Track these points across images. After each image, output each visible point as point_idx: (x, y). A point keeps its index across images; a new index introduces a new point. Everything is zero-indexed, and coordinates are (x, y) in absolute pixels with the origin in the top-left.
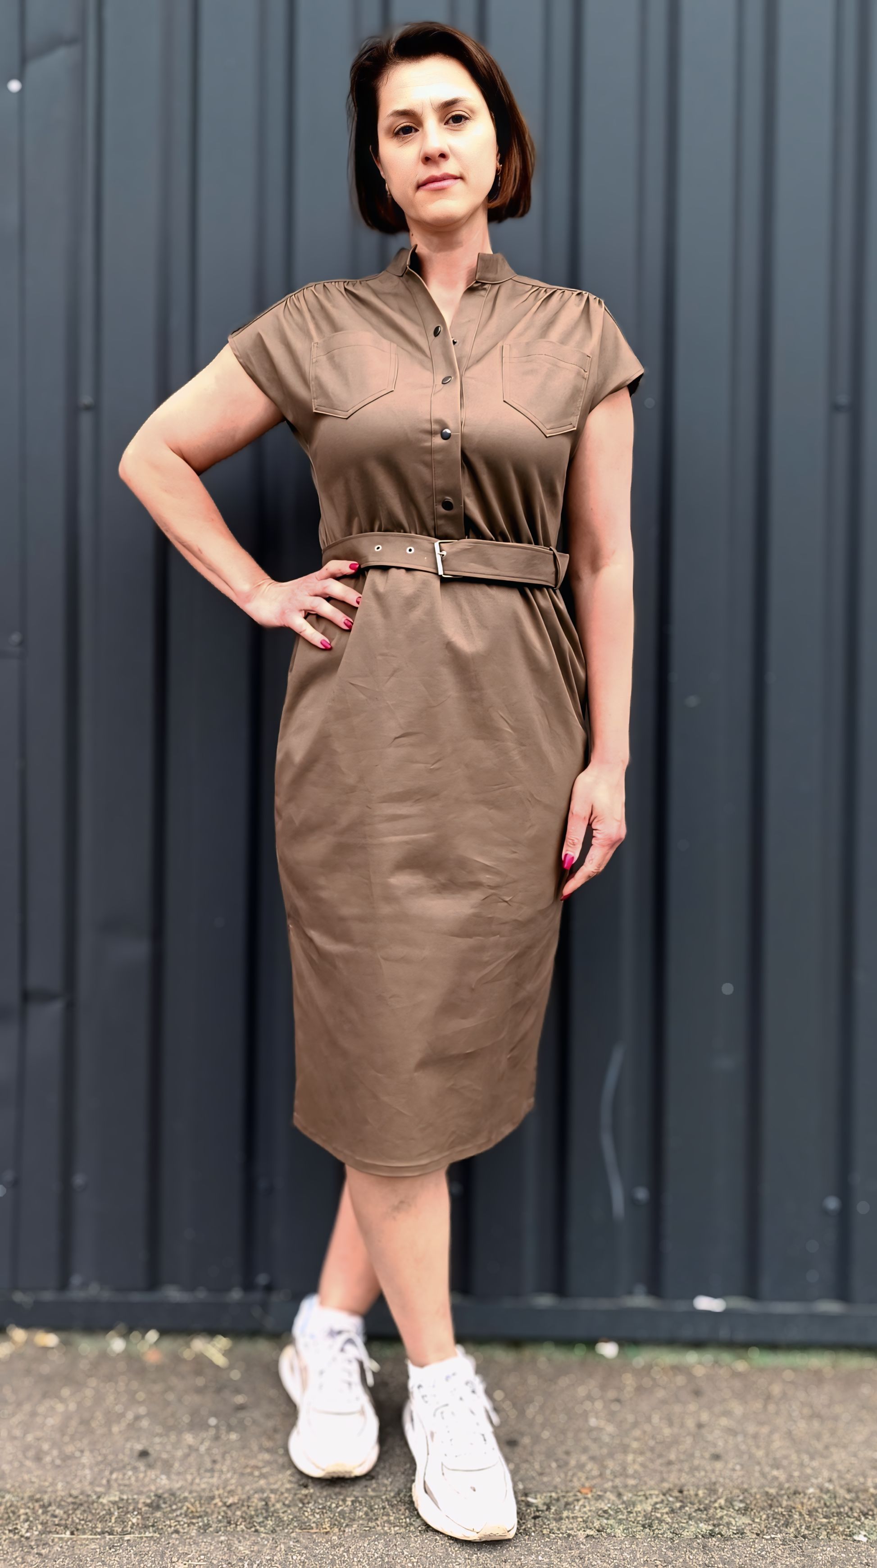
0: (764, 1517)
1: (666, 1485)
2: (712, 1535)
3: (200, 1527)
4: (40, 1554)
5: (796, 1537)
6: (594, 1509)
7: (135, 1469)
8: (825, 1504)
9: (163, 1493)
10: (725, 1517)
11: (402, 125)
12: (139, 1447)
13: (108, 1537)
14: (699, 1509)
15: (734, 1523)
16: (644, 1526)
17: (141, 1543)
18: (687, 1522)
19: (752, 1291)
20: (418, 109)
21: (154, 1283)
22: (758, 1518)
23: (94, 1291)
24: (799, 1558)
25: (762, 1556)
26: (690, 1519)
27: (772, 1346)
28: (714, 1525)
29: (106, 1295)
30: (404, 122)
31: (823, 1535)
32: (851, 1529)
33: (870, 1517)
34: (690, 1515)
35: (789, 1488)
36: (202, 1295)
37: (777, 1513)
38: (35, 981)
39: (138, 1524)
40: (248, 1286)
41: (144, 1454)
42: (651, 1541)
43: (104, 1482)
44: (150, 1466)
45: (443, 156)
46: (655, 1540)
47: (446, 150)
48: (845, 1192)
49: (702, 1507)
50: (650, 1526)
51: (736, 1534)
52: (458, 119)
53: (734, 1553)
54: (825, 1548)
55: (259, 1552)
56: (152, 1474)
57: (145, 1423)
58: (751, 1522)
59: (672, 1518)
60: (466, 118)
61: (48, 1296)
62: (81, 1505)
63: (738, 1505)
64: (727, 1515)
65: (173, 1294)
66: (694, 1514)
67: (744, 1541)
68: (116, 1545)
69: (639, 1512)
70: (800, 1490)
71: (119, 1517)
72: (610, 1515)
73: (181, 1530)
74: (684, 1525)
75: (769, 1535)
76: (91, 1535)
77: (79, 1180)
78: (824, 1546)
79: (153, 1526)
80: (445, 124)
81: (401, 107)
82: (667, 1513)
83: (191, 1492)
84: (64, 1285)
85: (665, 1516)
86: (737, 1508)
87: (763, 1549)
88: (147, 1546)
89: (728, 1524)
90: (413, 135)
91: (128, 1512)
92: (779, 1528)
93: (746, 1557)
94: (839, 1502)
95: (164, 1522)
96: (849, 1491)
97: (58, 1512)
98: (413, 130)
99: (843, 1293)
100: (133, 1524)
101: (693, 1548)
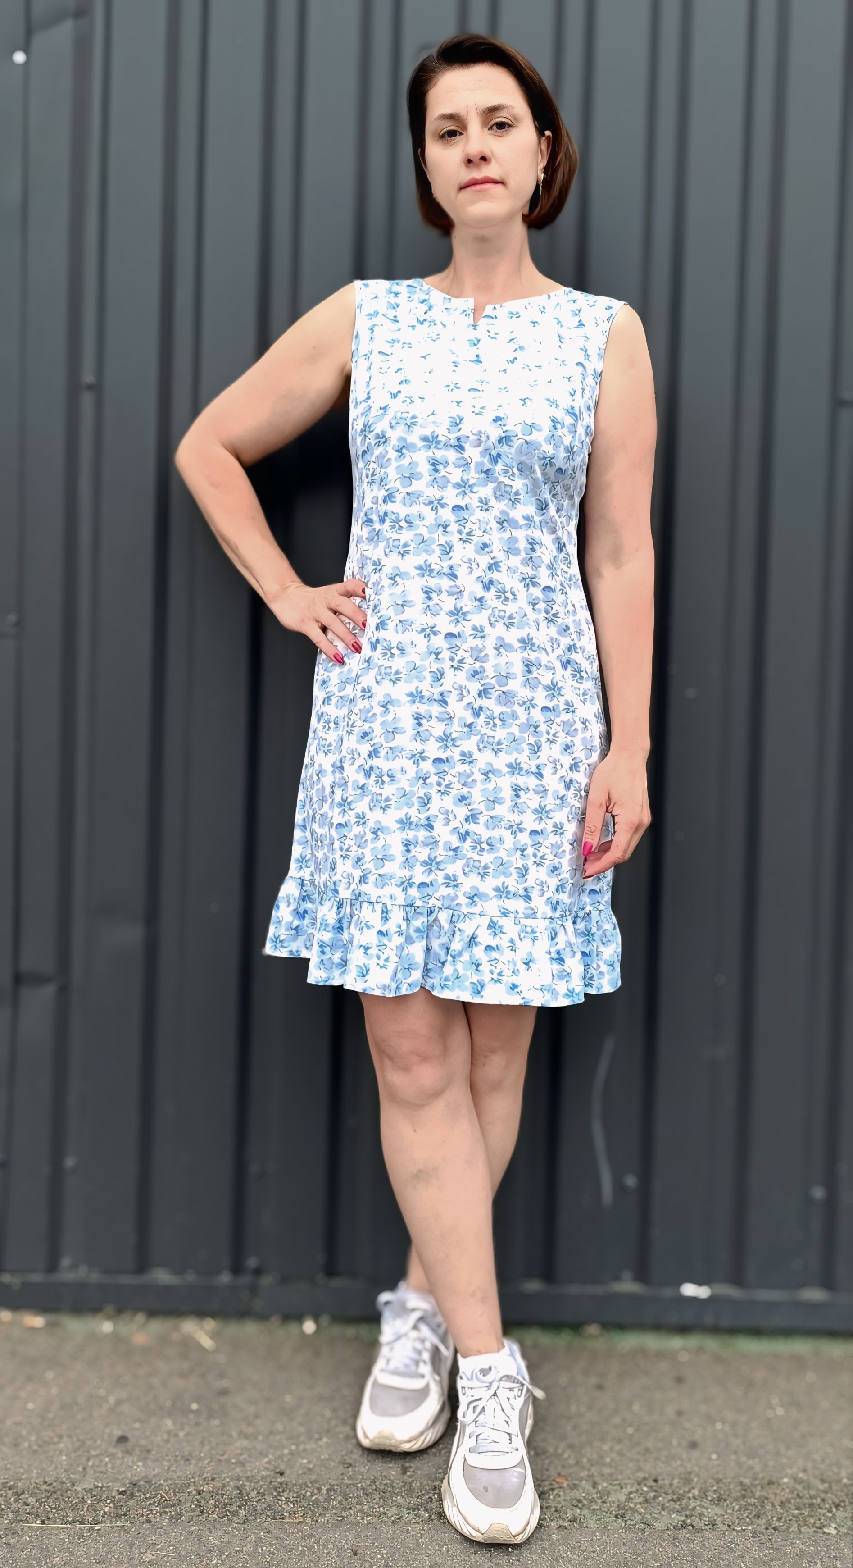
0: (737, 1507)
1: (641, 1475)
2: (684, 1526)
3: (172, 1516)
4: (8, 1544)
5: (767, 1529)
6: (568, 1498)
7: (112, 1456)
8: (798, 1495)
9: (139, 1481)
10: (698, 1508)
11: (447, 129)
12: (118, 1433)
13: (78, 1526)
14: (672, 1500)
15: (706, 1514)
16: (616, 1517)
17: (111, 1532)
18: (660, 1513)
19: (737, 1279)
20: (463, 113)
21: (142, 1265)
22: (730, 1509)
23: (82, 1273)
24: (767, 1552)
25: (732, 1549)
26: (663, 1509)
27: (756, 1332)
28: (686, 1516)
29: (95, 1277)
30: (450, 126)
31: (794, 1528)
32: (822, 1521)
33: (842, 1509)
34: (663, 1505)
35: (763, 1478)
36: (191, 1277)
37: (750, 1504)
38: (27, 964)
39: (110, 1513)
40: (237, 1269)
41: (123, 1439)
42: (622, 1532)
43: (80, 1469)
44: (128, 1452)
45: (484, 159)
46: (626, 1532)
47: (487, 153)
48: (831, 1182)
49: (675, 1497)
50: (623, 1516)
51: (707, 1525)
52: (501, 126)
53: (704, 1545)
54: (794, 1541)
55: (229, 1542)
56: (129, 1460)
57: (126, 1408)
58: (723, 1513)
59: (645, 1509)
60: (510, 126)
61: (36, 1278)
62: (55, 1492)
63: (711, 1495)
64: (699, 1505)
65: (162, 1276)
66: (667, 1505)
67: (714, 1533)
68: (85, 1534)
69: (613, 1502)
70: (774, 1479)
71: (92, 1505)
72: (584, 1505)
73: (153, 1520)
74: (656, 1516)
75: (741, 1526)
76: (62, 1524)
77: (70, 1162)
78: (793, 1538)
79: (125, 1515)
80: (489, 129)
81: (447, 111)
82: (640, 1503)
83: (165, 1481)
84: (53, 1266)
85: (639, 1506)
86: (710, 1498)
87: (732, 1542)
88: (117, 1536)
89: (701, 1515)
90: (458, 138)
91: (100, 1501)
92: (750, 1519)
93: (715, 1549)
94: (812, 1492)
95: (137, 1511)
96: (823, 1481)
97: (32, 1500)
98: (458, 134)
99: (828, 1282)
100: (105, 1513)
101: (664, 1541)
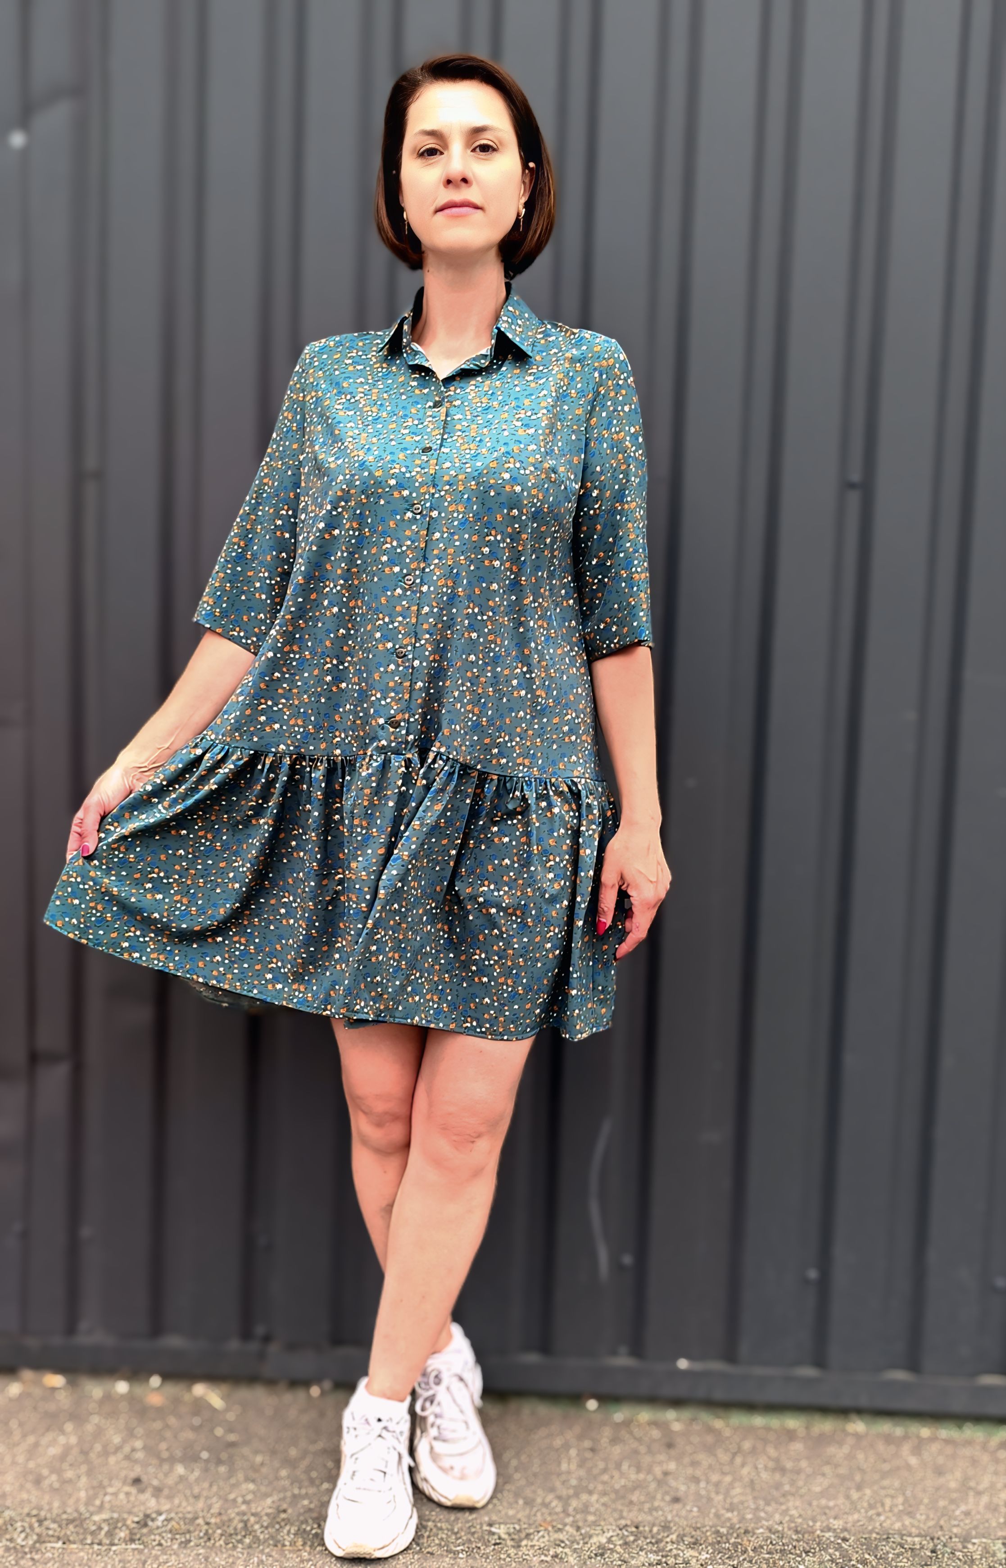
1: (623, 1522)
3: (182, 1542)
4: (32, 1559)
6: (551, 1539)
7: (127, 1493)
9: (151, 1513)
10: (674, 1550)
11: (427, 146)
12: (133, 1475)
13: (96, 1547)
14: (651, 1542)
16: (595, 1555)
17: (126, 1553)
18: (637, 1553)
20: (445, 130)
21: (156, 1331)
23: (100, 1337)
29: (111, 1342)
30: (430, 144)
34: (641, 1547)
35: (739, 1528)
36: (202, 1343)
39: (125, 1538)
41: (137, 1481)
43: (97, 1503)
44: (142, 1491)
45: (464, 180)
47: (469, 175)
48: (824, 1264)
50: (602, 1555)
52: (485, 148)
56: (142, 1497)
57: (140, 1455)
60: (494, 149)
61: (55, 1341)
62: (74, 1520)
65: (174, 1341)
66: (645, 1547)
68: (102, 1553)
69: (594, 1543)
70: (750, 1529)
71: (108, 1532)
72: (566, 1545)
73: (164, 1544)
74: (634, 1555)
79: (139, 1539)
80: (472, 151)
82: (620, 1545)
83: (177, 1513)
84: (71, 1329)
85: (617, 1547)
88: (131, 1556)
90: (438, 157)
91: (116, 1528)
94: (784, 1541)
95: (150, 1537)
96: (797, 1532)
97: (53, 1526)
98: (439, 153)
99: (818, 1360)
100: (121, 1538)
